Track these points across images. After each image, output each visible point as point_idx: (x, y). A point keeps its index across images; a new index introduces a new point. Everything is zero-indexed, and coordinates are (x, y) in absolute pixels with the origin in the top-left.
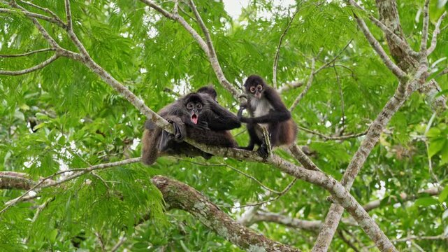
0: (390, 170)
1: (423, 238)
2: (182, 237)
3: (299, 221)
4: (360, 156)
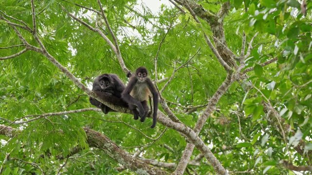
0: (216, 132)
1: (236, 172)
2: (92, 172)
3: (163, 163)
4: (204, 117)
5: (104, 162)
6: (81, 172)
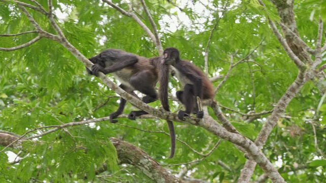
0: (285, 146)
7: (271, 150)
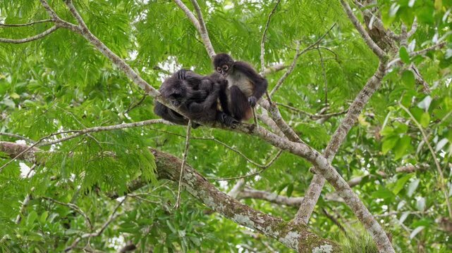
0: (369, 150)
2: (167, 217)
3: (283, 197)
4: (341, 132)
5: (185, 203)
6: (149, 218)
7: (352, 156)
